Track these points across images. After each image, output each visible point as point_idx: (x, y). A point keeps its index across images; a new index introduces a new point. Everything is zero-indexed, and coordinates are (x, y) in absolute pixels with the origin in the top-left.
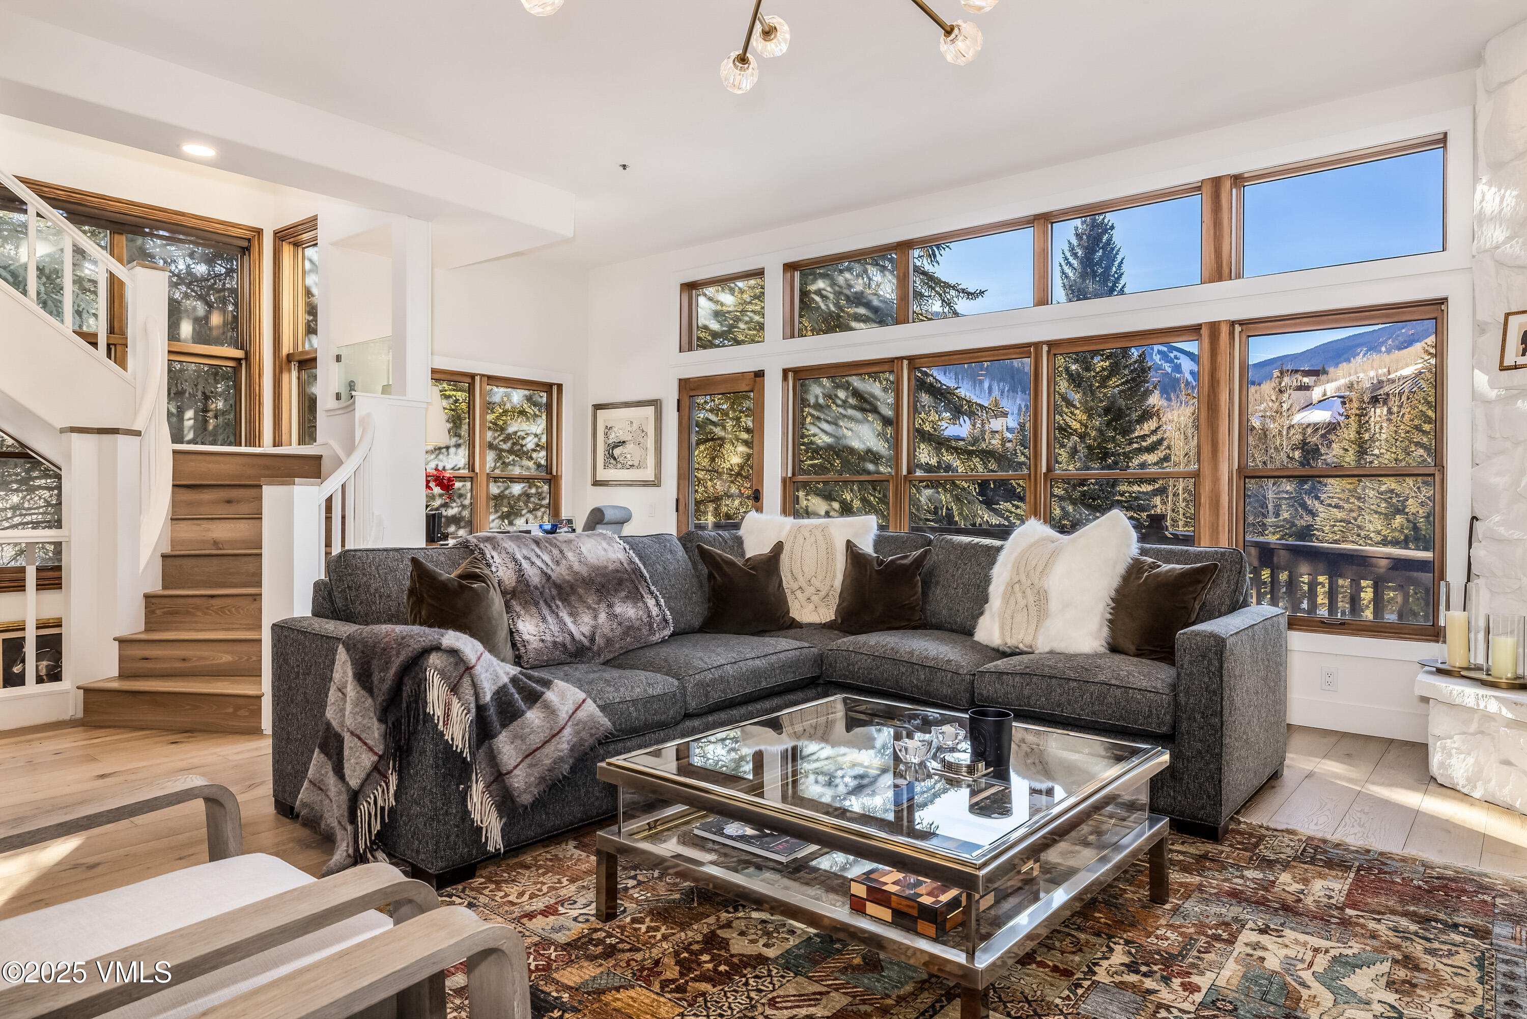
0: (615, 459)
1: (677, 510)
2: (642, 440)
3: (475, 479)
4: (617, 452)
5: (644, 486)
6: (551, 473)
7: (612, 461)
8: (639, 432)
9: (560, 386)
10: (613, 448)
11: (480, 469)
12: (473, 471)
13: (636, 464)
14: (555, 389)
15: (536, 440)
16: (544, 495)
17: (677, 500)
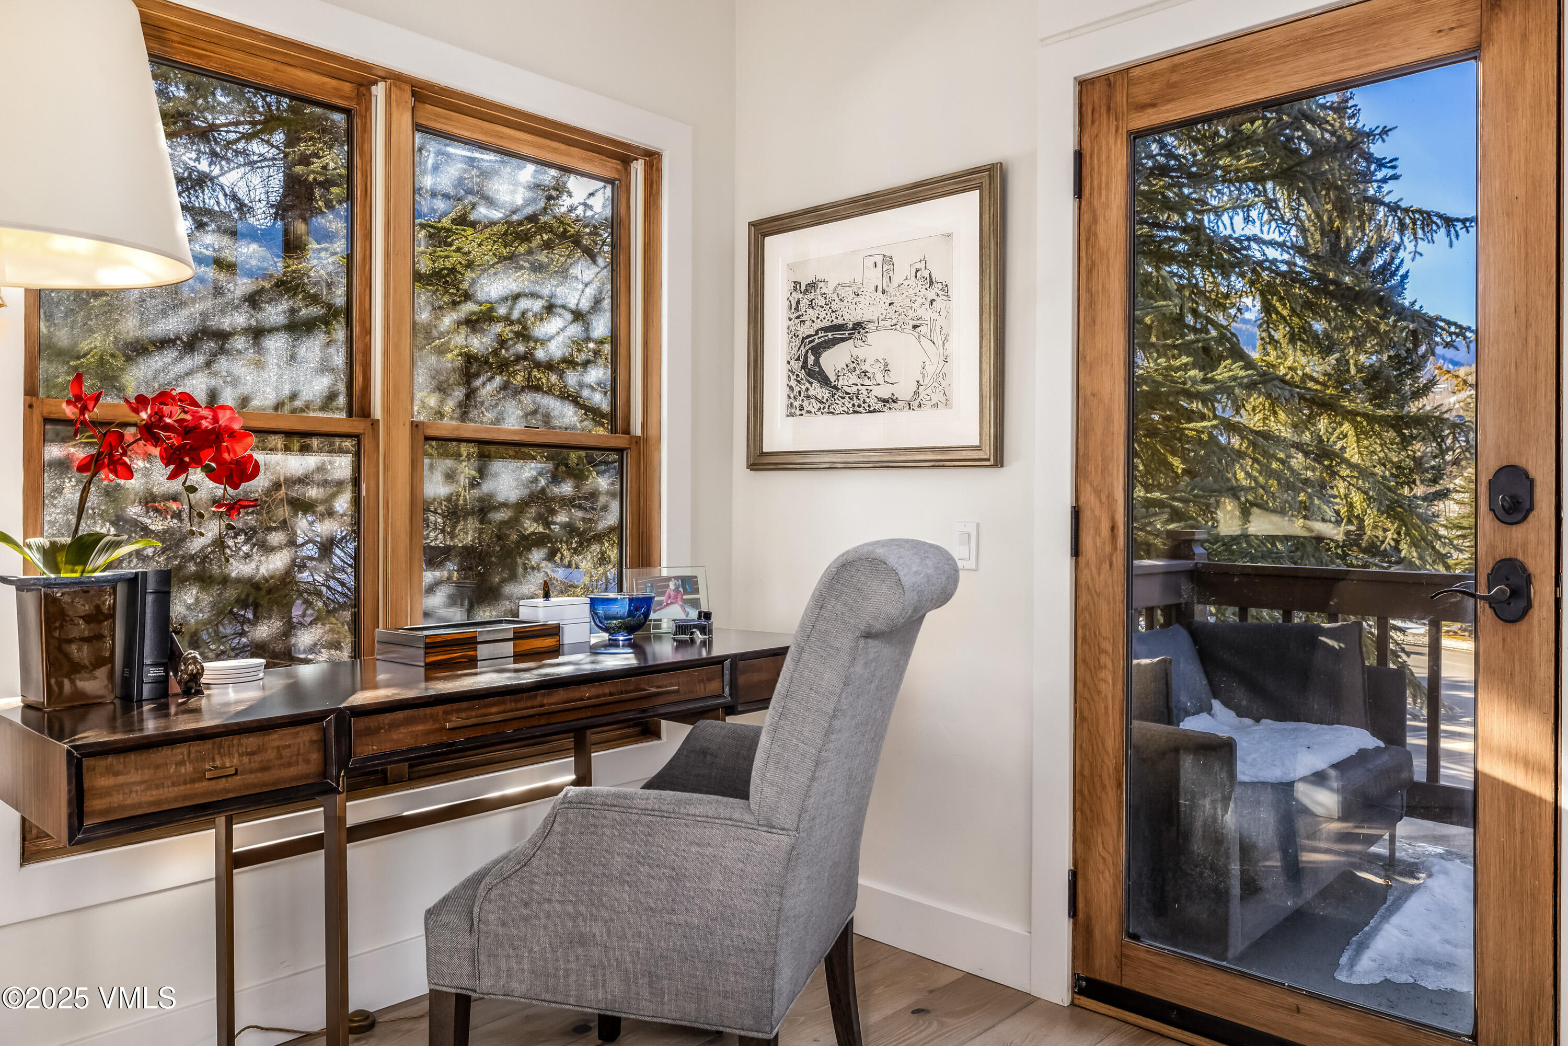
0: (824, 380)
1: (1076, 551)
2: (926, 313)
3: (367, 443)
4: (832, 361)
5: (938, 465)
6: (627, 431)
7: (817, 390)
8: (918, 286)
9: (652, 158)
10: (817, 350)
11: (386, 409)
12: (365, 413)
13: (904, 391)
14: (638, 168)
15: (575, 330)
16: (603, 500)
17: (1076, 514)
